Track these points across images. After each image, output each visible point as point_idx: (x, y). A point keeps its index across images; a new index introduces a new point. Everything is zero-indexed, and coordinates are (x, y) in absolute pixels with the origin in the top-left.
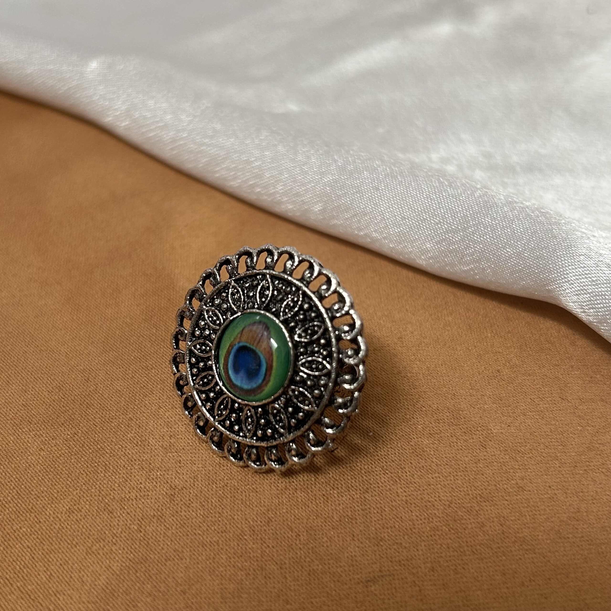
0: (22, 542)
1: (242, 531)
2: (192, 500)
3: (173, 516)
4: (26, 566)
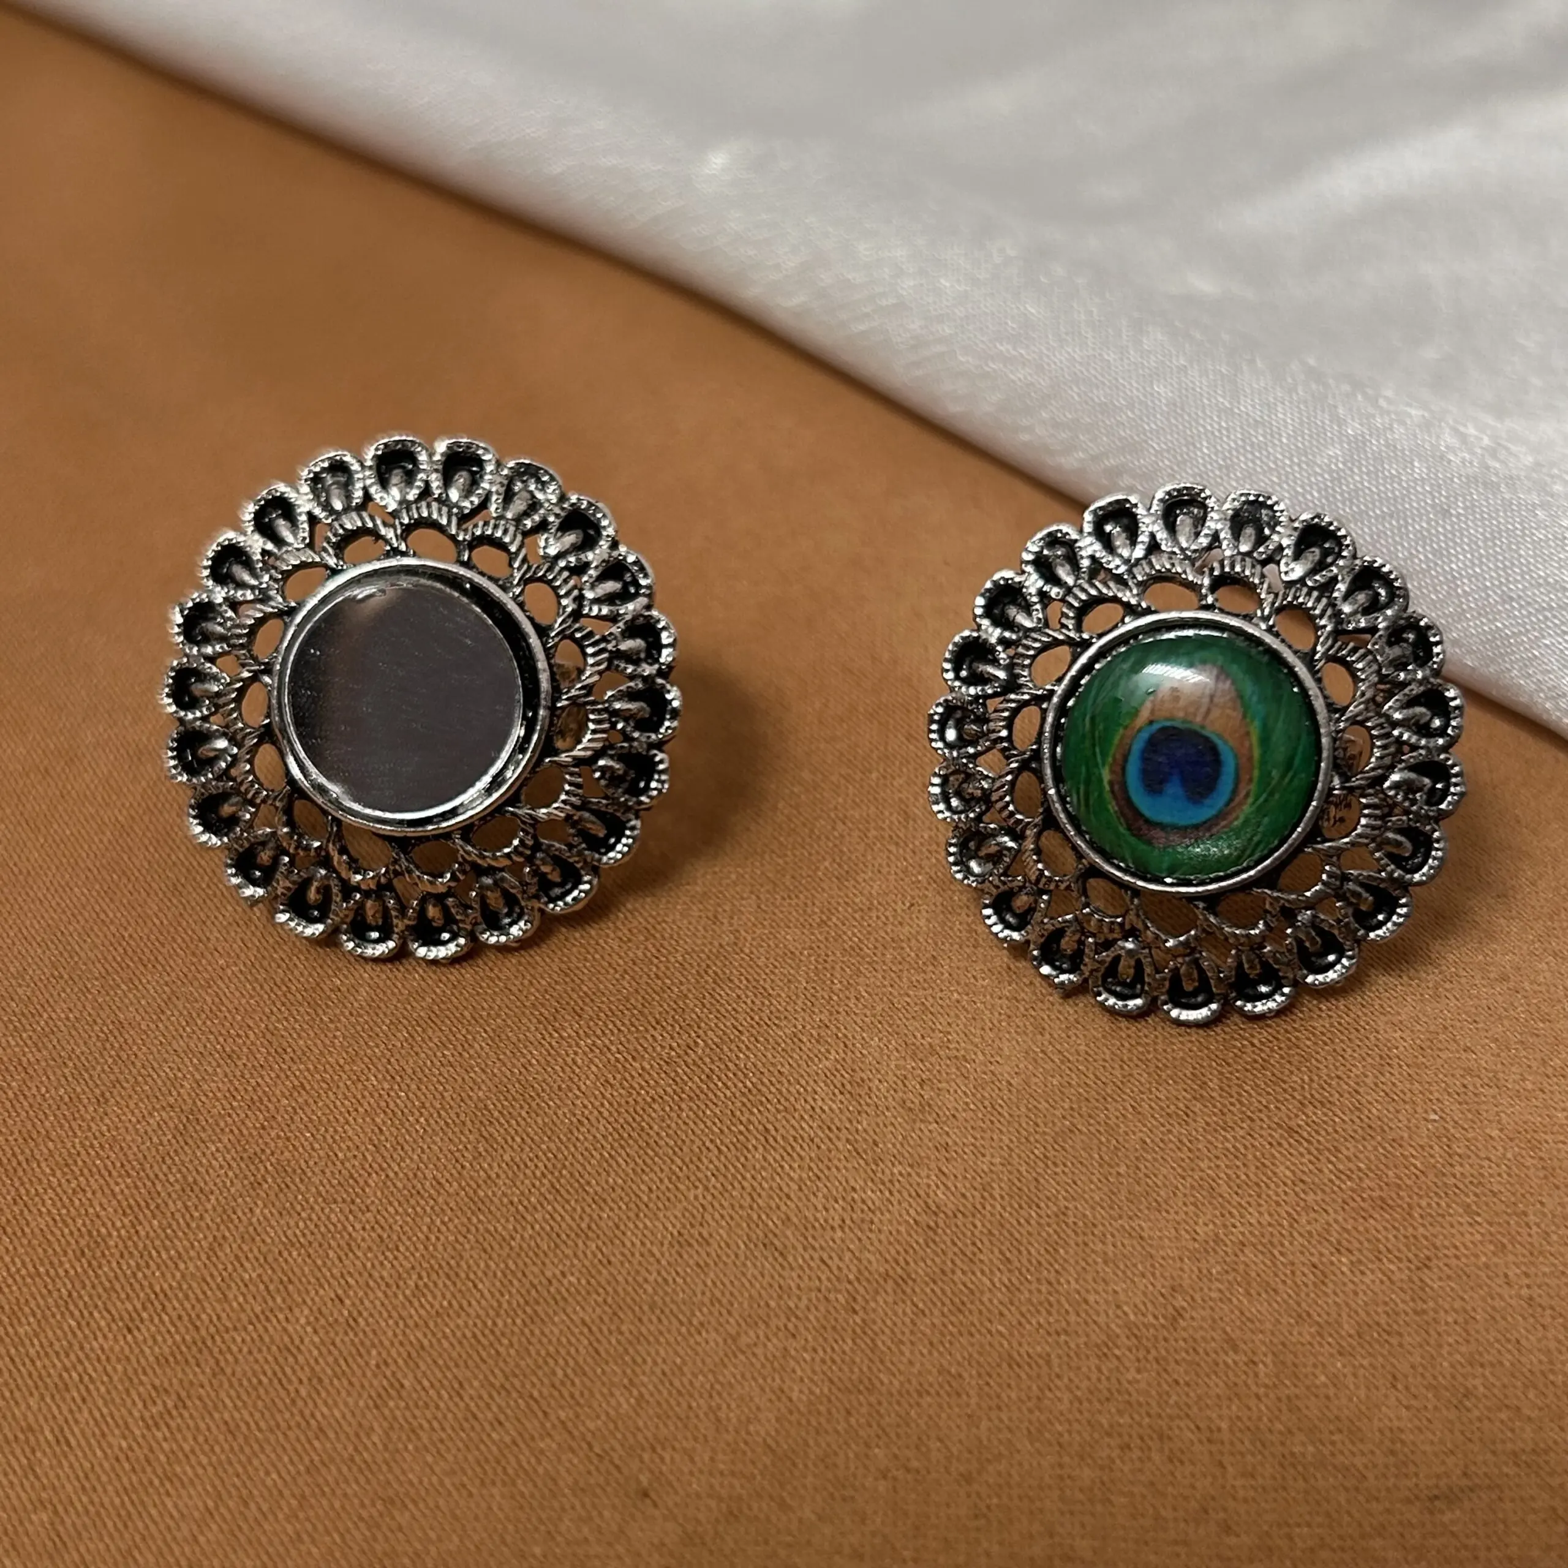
0: (569, 1310)
1: (1108, 1336)
2: (979, 1244)
3: (935, 1282)
4: (578, 1370)
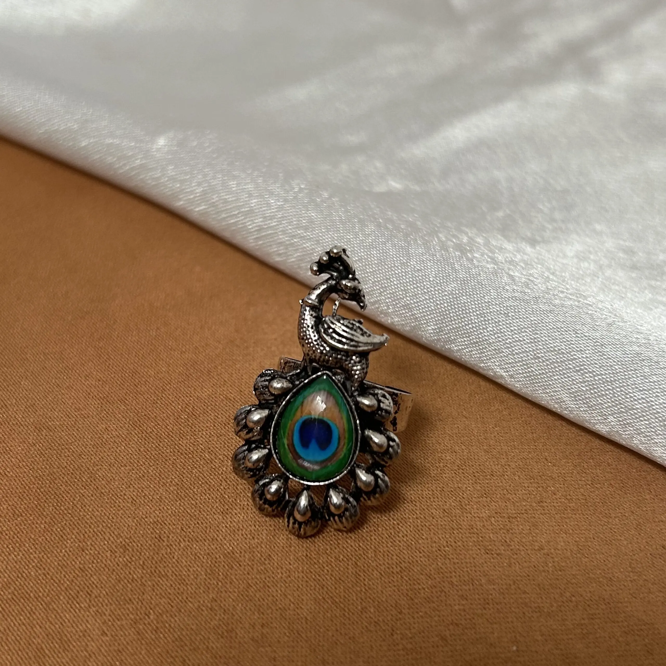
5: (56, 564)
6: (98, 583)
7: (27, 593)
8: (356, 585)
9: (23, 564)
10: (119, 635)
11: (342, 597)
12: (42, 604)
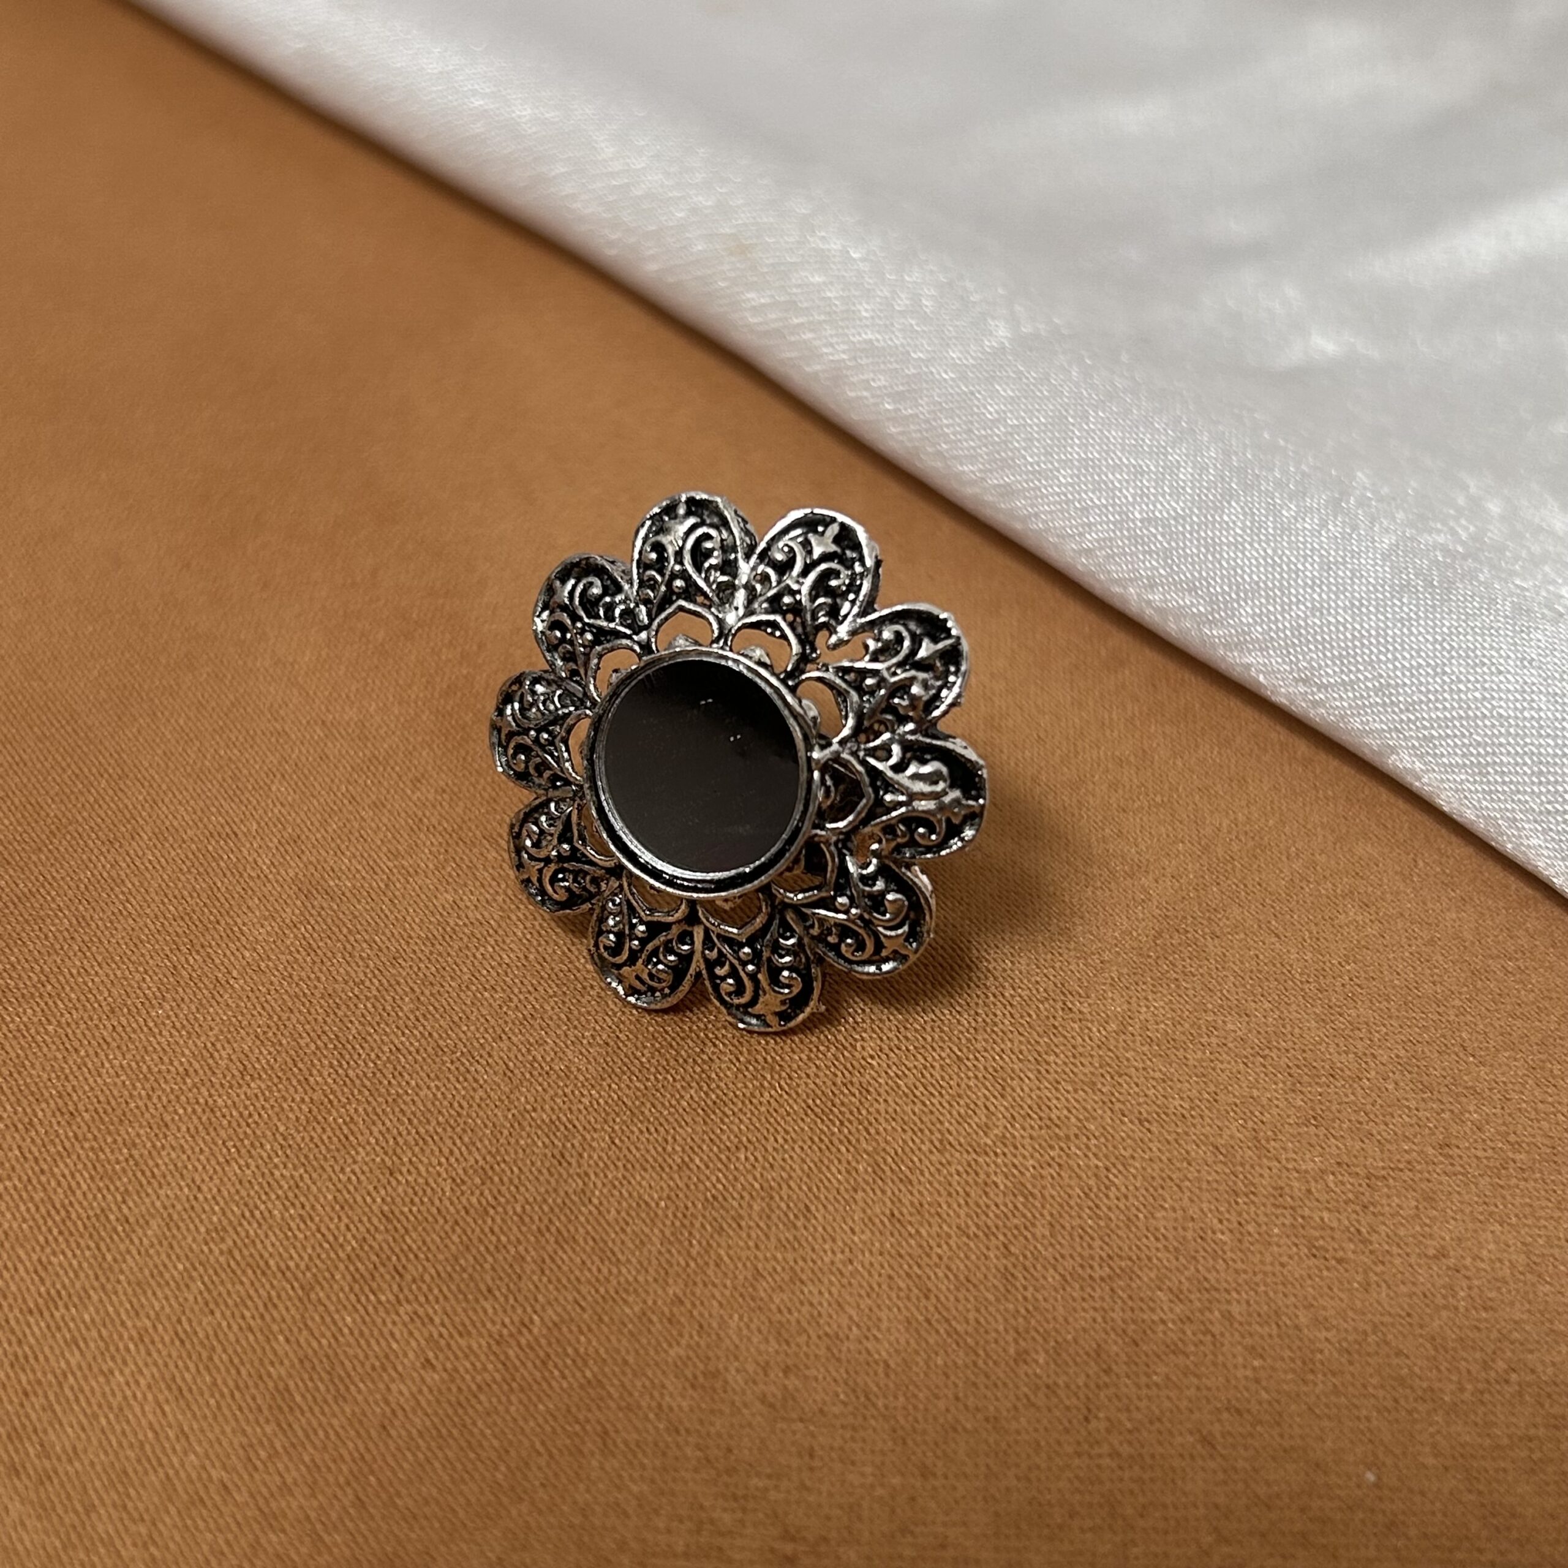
5: (330, 1197)
6: (419, 1248)
7: (262, 1256)
8: (1007, 1299)
9: (257, 1187)
10: (461, 1370)
11: (972, 1321)
12: (293, 1288)
